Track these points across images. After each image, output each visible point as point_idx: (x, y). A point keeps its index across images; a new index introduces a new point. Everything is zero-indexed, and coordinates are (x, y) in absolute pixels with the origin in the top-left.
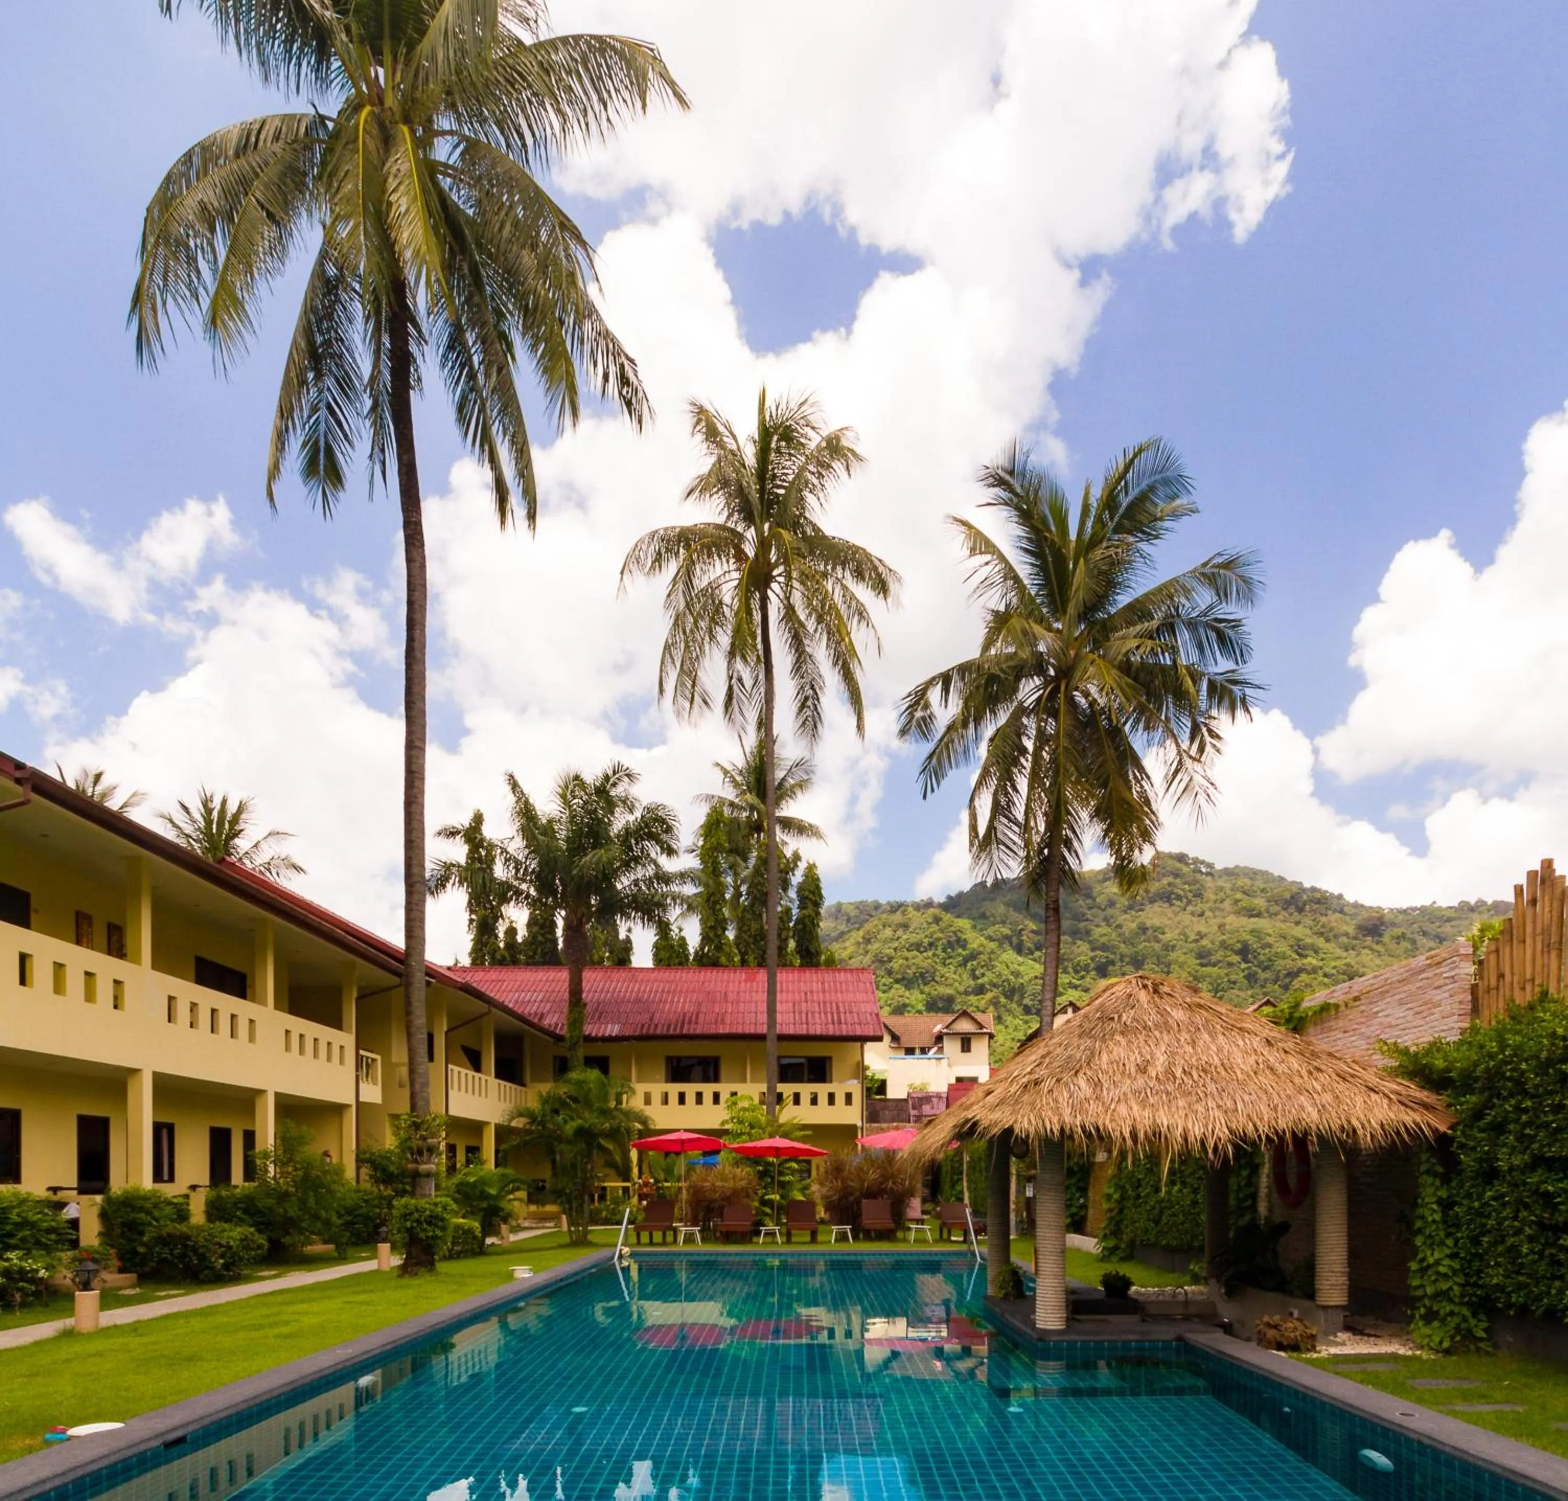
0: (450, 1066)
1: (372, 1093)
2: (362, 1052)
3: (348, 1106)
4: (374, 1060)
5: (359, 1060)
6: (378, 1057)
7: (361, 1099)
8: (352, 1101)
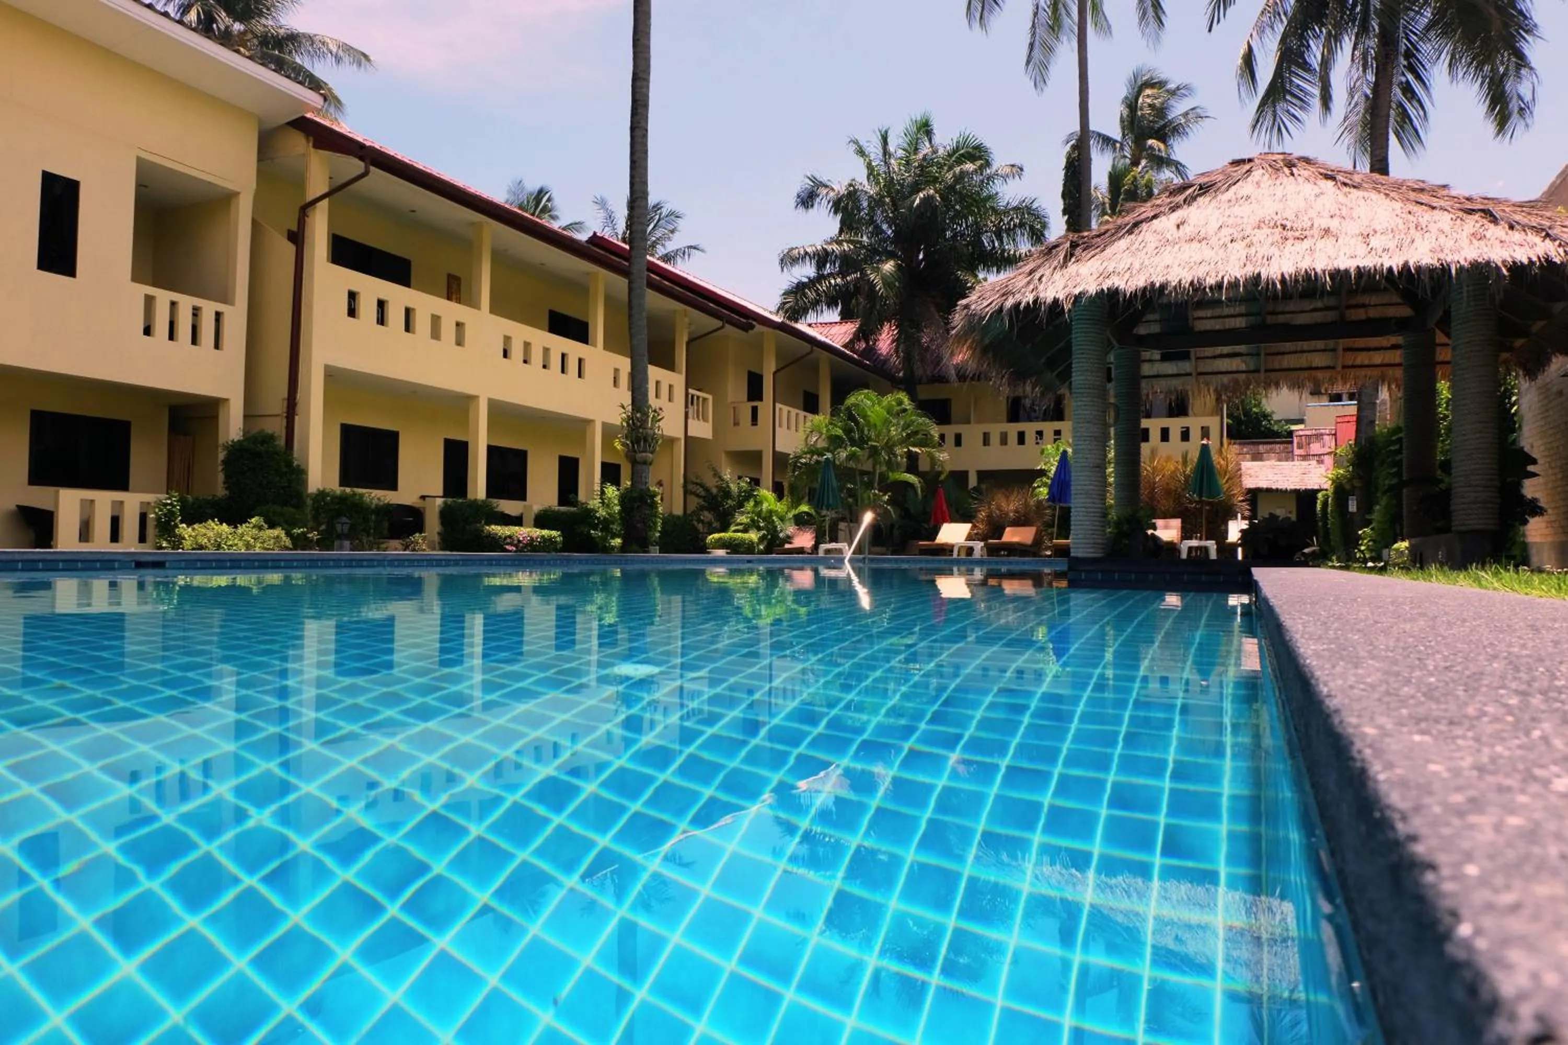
0: (778, 406)
1: (702, 429)
2: (691, 391)
3: (678, 439)
4: (705, 400)
5: (689, 400)
6: (710, 397)
7: (690, 434)
8: (682, 436)
